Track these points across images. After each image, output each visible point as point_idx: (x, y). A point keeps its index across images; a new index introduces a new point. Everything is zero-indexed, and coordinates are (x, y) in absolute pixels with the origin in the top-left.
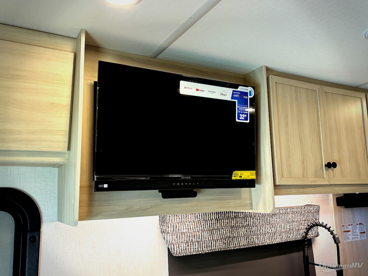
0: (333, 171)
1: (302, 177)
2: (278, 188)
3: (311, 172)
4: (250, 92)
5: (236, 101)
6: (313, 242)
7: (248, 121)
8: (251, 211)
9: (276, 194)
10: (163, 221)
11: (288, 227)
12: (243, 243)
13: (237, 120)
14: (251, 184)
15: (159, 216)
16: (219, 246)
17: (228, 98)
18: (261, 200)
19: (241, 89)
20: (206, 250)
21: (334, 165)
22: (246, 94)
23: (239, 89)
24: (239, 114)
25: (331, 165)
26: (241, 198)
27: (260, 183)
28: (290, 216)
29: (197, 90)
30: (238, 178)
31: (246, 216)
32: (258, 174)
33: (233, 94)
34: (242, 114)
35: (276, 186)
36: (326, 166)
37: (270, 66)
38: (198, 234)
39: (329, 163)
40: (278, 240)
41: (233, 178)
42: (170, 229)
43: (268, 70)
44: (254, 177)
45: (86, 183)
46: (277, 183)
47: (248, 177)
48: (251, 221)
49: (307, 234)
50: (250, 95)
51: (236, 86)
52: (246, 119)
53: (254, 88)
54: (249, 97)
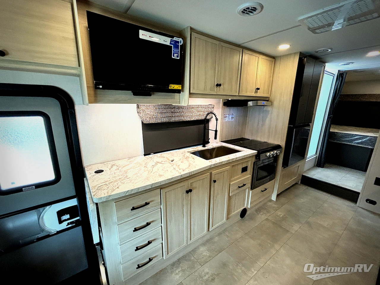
0: (219, 88)
1: (203, 89)
2: (191, 94)
3: (208, 87)
4: (181, 41)
5: (173, 46)
6: (210, 121)
7: (179, 58)
8: (179, 105)
9: (190, 97)
10: (138, 107)
11: (198, 113)
12: (177, 119)
13: (173, 57)
14: (179, 91)
15: (136, 104)
16: (165, 120)
17: (168, 43)
18: (184, 100)
19: (175, 39)
20: (159, 121)
21: (220, 85)
22: (178, 42)
23: (174, 39)
24: (174, 53)
25: (218, 85)
26: (175, 99)
27: (183, 91)
28: (200, 109)
29: (150, 37)
30: (172, 88)
31: (179, 108)
32: (183, 87)
33: (171, 41)
34: (176, 54)
35: (190, 93)
36: (216, 85)
37: (192, 26)
38: (155, 114)
39: (218, 84)
40: (193, 119)
41: (170, 88)
42: (141, 111)
43: (192, 29)
44: (180, 88)
45: (91, 85)
46: (191, 92)
47: (177, 88)
48: (181, 110)
49: (206, 117)
50: (181, 43)
51: (173, 37)
52: (178, 57)
53: (183, 39)
54: (180, 44)
